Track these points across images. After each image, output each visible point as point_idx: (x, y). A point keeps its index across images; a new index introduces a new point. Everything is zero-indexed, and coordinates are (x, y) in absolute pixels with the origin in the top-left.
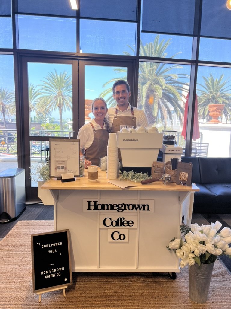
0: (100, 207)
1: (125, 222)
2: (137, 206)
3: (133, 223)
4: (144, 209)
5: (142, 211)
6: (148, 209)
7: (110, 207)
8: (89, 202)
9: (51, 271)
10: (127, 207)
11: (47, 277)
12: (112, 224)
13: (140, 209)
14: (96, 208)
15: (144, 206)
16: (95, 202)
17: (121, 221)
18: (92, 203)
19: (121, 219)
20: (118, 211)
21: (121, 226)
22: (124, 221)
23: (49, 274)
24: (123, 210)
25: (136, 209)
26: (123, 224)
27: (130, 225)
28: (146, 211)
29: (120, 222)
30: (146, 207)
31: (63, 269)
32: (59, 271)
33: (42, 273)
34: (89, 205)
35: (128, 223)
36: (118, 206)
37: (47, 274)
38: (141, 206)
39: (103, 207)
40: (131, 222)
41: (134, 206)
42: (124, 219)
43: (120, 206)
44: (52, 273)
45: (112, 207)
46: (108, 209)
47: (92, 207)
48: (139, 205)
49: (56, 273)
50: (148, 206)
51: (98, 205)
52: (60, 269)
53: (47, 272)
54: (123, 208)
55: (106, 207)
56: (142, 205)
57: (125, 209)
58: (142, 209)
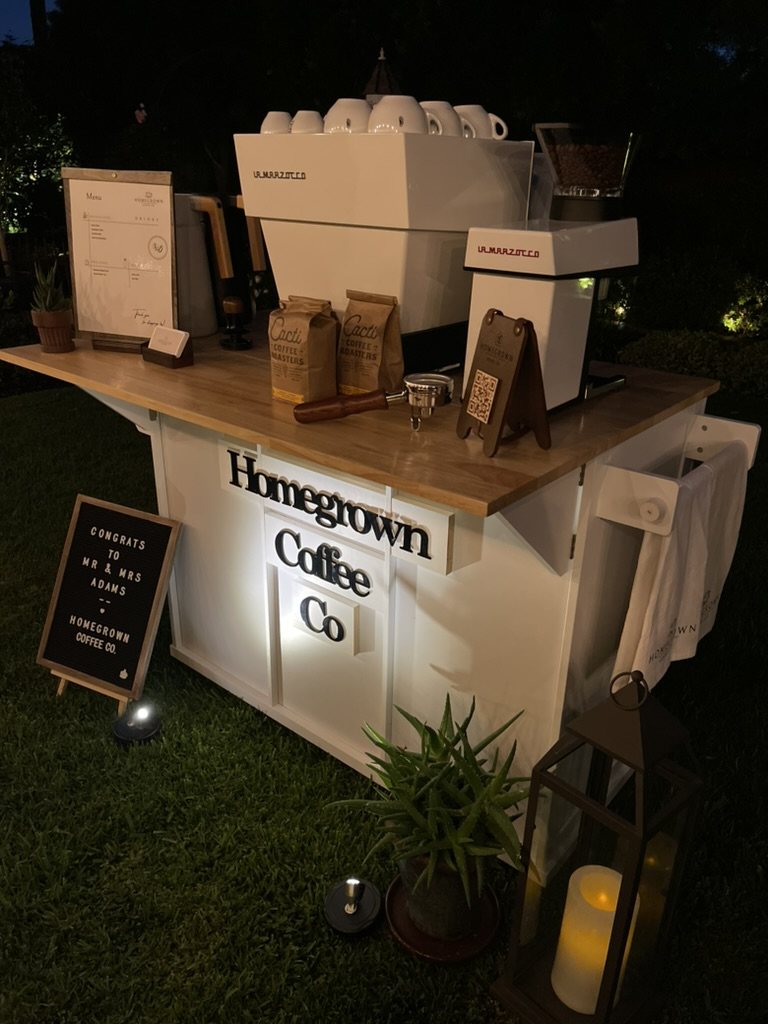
0: (263, 486)
2: (381, 524)
4: (407, 547)
5: (396, 549)
6: (423, 553)
7: (292, 493)
8: (234, 456)
9: (95, 628)
10: (346, 513)
11: (82, 638)
13: (392, 540)
14: (254, 487)
15: (409, 531)
16: (251, 462)
18: (242, 463)
20: (318, 519)
24: (334, 522)
25: (378, 535)
28: (413, 556)
30: (417, 539)
31: (126, 638)
32: (114, 640)
33: (73, 620)
34: (235, 469)
36: (317, 498)
37: (87, 632)
38: (395, 527)
39: (272, 488)
41: (371, 518)
43: (325, 501)
44: (96, 635)
45: (300, 501)
46: (287, 502)
47: (244, 479)
48: (388, 522)
49: (107, 639)
50: (426, 537)
51: (258, 474)
52: (119, 635)
53: (86, 625)
54: (334, 511)
55: (281, 489)
56: (400, 525)
57: (340, 520)
58: (400, 542)
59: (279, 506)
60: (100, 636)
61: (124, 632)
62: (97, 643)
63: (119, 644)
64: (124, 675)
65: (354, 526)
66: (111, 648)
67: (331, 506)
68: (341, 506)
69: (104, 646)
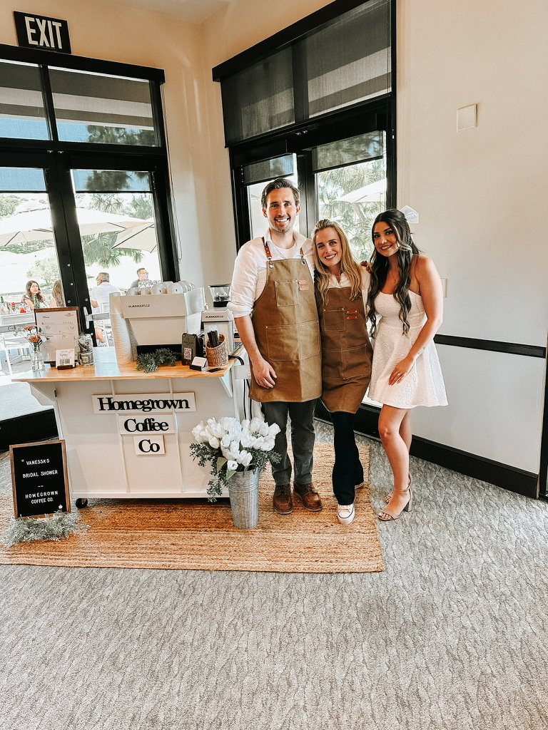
0: (116, 406)
1: (156, 425)
2: (170, 403)
3: (167, 425)
4: (181, 407)
5: (177, 409)
6: (187, 407)
7: (130, 404)
8: (101, 399)
9: (39, 495)
10: (155, 404)
11: (33, 502)
12: (137, 428)
13: (175, 407)
14: (112, 407)
15: (181, 402)
16: (109, 399)
17: (150, 423)
18: (105, 401)
19: (149, 420)
20: (143, 410)
21: (151, 430)
22: (154, 424)
23: (36, 499)
24: (150, 409)
25: (170, 407)
26: (153, 428)
27: (164, 428)
28: (184, 409)
29: (148, 425)
30: (184, 403)
31: (56, 493)
32: (51, 496)
33: (27, 496)
34: (102, 404)
35: (160, 425)
36: (142, 403)
37: (34, 498)
38: (175, 402)
39: (121, 405)
40: (164, 424)
41: (166, 403)
42: (153, 420)
43: (146, 403)
44: (40, 498)
45: (135, 406)
46: (128, 408)
47: (107, 407)
48: (172, 401)
49: (47, 497)
50: (186, 401)
51: (114, 403)
52: (52, 493)
53: (34, 496)
54: (150, 406)
55: (125, 405)
56: (177, 401)
57: (153, 407)
58: (178, 406)
59: (126, 411)
60: (43, 497)
61: (54, 491)
62: (43, 501)
63: (53, 497)
64: (61, 507)
65: (159, 407)
66: (50, 500)
67: (148, 404)
68: (153, 402)
69: (46, 500)
